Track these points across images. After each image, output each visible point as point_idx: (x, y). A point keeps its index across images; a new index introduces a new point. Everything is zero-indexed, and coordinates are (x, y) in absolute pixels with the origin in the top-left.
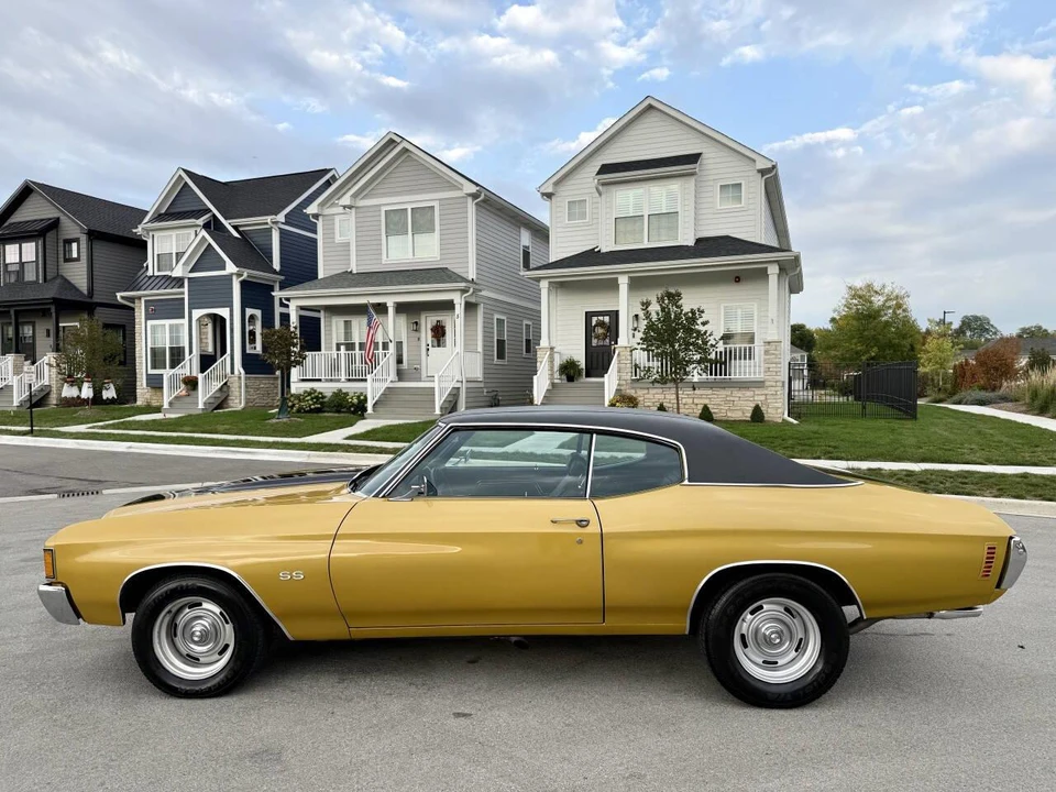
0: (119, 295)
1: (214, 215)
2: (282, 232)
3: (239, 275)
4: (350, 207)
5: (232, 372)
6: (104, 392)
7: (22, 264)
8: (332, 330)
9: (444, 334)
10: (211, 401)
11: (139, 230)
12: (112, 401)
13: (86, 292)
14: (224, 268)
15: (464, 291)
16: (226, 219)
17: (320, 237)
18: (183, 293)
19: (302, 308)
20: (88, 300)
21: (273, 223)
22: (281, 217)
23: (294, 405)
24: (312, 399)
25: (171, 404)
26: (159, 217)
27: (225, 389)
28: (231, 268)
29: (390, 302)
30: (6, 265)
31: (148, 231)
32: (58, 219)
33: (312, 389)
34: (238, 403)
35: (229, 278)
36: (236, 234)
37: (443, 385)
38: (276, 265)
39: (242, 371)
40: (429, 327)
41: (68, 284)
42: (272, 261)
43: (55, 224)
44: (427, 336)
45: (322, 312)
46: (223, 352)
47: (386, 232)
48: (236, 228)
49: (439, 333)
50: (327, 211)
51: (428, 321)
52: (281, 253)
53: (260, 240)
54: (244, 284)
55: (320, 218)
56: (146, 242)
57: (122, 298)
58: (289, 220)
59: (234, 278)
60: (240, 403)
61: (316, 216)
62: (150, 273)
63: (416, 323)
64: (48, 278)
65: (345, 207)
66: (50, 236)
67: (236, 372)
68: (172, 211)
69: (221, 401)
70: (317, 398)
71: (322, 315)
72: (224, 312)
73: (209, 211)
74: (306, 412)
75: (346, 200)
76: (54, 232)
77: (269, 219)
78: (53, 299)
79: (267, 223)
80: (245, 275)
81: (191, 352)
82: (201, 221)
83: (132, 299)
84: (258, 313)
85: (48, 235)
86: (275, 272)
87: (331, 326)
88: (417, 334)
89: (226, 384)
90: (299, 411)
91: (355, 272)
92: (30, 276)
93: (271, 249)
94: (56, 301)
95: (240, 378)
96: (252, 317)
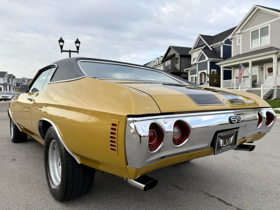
0: (184, 70)
1: (207, 45)
2: (224, 46)
3: (209, 60)
4: (240, 33)
7: (168, 66)
8: (236, 73)
9: (272, 71)
11: (190, 53)
13: (179, 70)
14: (205, 59)
15: (277, 53)
16: (209, 45)
17: (232, 45)
18: (196, 68)
19: (225, 67)
20: (180, 72)
21: (221, 44)
22: (223, 42)
26: (195, 48)
28: (207, 58)
29: (250, 62)
30: (166, 66)
31: (192, 52)
35: (207, 62)
36: (211, 49)
37: (264, 89)
38: (222, 56)
40: (267, 69)
41: (176, 69)
42: (220, 55)
43: (174, 55)
44: (265, 71)
45: (232, 68)
46: (205, 82)
47: (252, 39)
48: (212, 47)
49: (270, 70)
50: (235, 37)
51: (266, 67)
52: (223, 53)
53: (218, 49)
54: (211, 63)
55: (233, 39)
56: (191, 56)
57: (185, 71)
58: (226, 42)
59: (208, 61)
61: (231, 39)
62: (192, 64)
63: (262, 68)
64: (172, 68)
65: (239, 34)
66: (173, 58)
68: (198, 46)
72: (205, 71)
73: (205, 44)
75: (239, 32)
76: (174, 57)
77: (219, 43)
78: (171, 72)
79: (219, 45)
80: (211, 60)
81: (198, 83)
82: (203, 48)
83: (188, 71)
84: (215, 70)
86: (221, 58)
87: (235, 72)
88: (262, 72)
91: (241, 54)
92: (169, 68)
93: (220, 52)
96: (213, 72)
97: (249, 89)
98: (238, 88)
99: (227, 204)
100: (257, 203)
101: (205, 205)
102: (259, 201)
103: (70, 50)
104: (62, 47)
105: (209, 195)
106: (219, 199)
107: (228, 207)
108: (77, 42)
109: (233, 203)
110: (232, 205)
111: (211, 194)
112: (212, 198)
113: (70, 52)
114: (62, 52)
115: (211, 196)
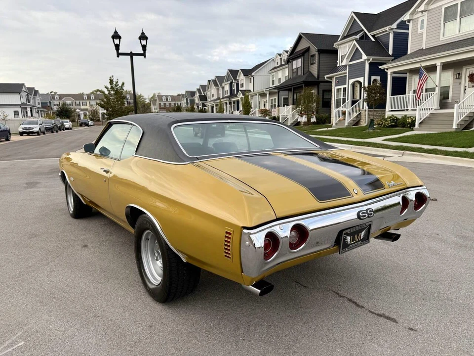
0: (325, 76)
1: (365, 32)
2: (395, 33)
3: (368, 60)
4: (425, 11)
5: (363, 108)
6: (312, 119)
7: (297, 68)
8: (413, 83)
10: (352, 122)
11: (335, 45)
12: (314, 123)
13: (316, 77)
14: (361, 58)
16: (369, 32)
17: (410, 32)
18: (346, 73)
19: (394, 73)
20: (317, 80)
21: (390, 30)
22: (394, 26)
23: (383, 123)
24: (391, 120)
25: (336, 124)
26: (344, 38)
27: (359, 116)
28: (364, 57)
29: (438, 63)
30: (293, 70)
31: (338, 45)
32: (309, 47)
33: (393, 115)
34: (364, 123)
35: (364, 63)
36: (373, 40)
37: (460, 111)
38: (391, 52)
39: (367, 107)
40: (468, 75)
41: (311, 75)
42: (388, 51)
43: (308, 49)
44: (465, 80)
45: (408, 74)
46: (360, 98)
47: (444, 21)
48: (373, 36)
49: (473, 78)
50: (415, 17)
51: (467, 72)
52: (393, 45)
53: (384, 40)
54: (371, 64)
55: (411, 22)
56: (337, 51)
57: (327, 78)
58: (399, 27)
59: (366, 61)
60: (365, 123)
61: (409, 21)
62: (338, 65)
63: (459, 74)
64: (305, 73)
65: (422, 12)
66: (306, 55)
67: (364, 108)
68: (349, 34)
69: (357, 122)
70: (393, 120)
71: (408, 75)
72: (361, 79)
73: (363, 30)
74: (387, 127)
75: (422, 8)
76: (307, 53)
77: (387, 28)
78: (303, 81)
79: (387, 31)
80: (371, 59)
81: (348, 100)
82: (358, 37)
83: (331, 78)
84: (378, 78)
85: (305, 55)
86: (389, 56)
87: (412, 81)
88: (459, 81)
89: (360, 114)
90: (384, 126)
91: (424, 48)
92: (299, 73)
93: (389, 43)
94: (304, 82)
95: (366, 111)
96: (375, 80)
97: (435, 112)
98: (416, 110)
99: (357, 305)
100: (395, 306)
101: (331, 307)
102: (398, 302)
103: (131, 52)
104: (117, 47)
105: (338, 294)
106: (350, 300)
107: (359, 309)
108: (143, 37)
109: (366, 305)
110: (363, 307)
111: (341, 293)
112: (341, 299)
113: (131, 55)
114: (118, 56)
115: (341, 296)
